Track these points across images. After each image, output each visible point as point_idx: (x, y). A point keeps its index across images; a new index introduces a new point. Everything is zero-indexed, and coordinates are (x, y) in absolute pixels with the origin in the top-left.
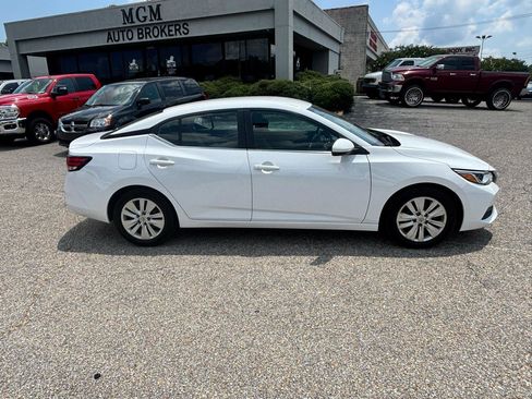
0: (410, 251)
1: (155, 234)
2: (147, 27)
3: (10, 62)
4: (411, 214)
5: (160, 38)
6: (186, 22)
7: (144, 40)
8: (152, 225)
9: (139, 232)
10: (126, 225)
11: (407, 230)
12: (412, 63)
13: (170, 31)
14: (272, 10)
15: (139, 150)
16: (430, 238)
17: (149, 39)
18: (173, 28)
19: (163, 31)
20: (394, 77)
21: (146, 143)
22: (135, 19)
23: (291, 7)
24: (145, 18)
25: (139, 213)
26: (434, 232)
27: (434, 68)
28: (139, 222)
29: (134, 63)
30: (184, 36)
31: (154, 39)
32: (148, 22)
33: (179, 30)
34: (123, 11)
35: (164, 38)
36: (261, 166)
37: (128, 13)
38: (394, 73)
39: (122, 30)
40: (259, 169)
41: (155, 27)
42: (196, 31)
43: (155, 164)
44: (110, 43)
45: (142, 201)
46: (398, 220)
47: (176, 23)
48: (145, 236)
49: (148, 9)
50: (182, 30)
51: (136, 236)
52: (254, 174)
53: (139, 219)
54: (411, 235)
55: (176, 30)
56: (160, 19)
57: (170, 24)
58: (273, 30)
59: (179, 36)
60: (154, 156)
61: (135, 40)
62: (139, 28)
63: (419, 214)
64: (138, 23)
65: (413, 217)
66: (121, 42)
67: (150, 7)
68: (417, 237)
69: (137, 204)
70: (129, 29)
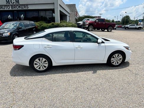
0: (114, 68)
1: (45, 68)
2: (14, 5)
4: (114, 58)
5: (19, 9)
6: (27, 5)
7: (14, 9)
8: (44, 66)
9: (40, 68)
10: (35, 66)
11: (113, 62)
12: (89, 20)
13: (22, 7)
14: (54, 3)
15: (40, 43)
16: (118, 64)
17: (15, 9)
18: (23, 6)
19: (20, 7)
20: (86, 23)
21: (42, 41)
22: (10, 3)
23: (59, 3)
24: (14, 3)
25: (40, 62)
26: (119, 62)
27: (95, 21)
29: (10, 16)
30: (27, 9)
31: (17, 9)
32: (15, 4)
33: (25, 7)
35: (20, 9)
37: (8, 1)
38: (86, 22)
39: (5, 6)
40: (77, 48)
41: (17, 5)
42: (30, 8)
43: (46, 47)
44: (1, 9)
45: (41, 59)
46: (111, 60)
47: (24, 5)
48: (41, 69)
50: (26, 7)
52: (76, 49)
53: (40, 64)
54: (114, 64)
55: (24, 7)
56: (19, 3)
57: (22, 5)
58: (54, 9)
59: (25, 9)
60: (45, 45)
61: (10, 9)
62: (12, 5)
63: (116, 58)
64: (11, 4)
65: (115, 59)
66: (5, 9)
68: (115, 64)
69: (39, 60)
70: (8, 6)
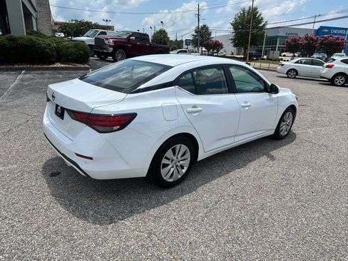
8: (181, 166)
9: (172, 176)
10: (163, 171)
11: (282, 131)
25: (175, 158)
28: (173, 167)
36: (243, 104)
40: (243, 107)
45: (178, 147)
46: (281, 126)
48: (175, 177)
51: (169, 180)
65: (285, 123)
68: (284, 133)
69: (174, 151)
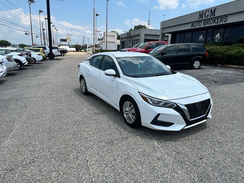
1: (84, 91)
2: (208, 20)
3: (159, 35)
5: (212, 25)
6: (226, 16)
7: (205, 26)
13: (218, 21)
17: (208, 25)
18: (219, 19)
19: (215, 21)
22: (204, 16)
24: (208, 15)
30: (224, 23)
31: (210, 25)
32: (209, 17)
34: (200, 13)
35: (215, 24)
37: (201, 14)
39: (197, 22)
41: (212, 19)
42: (231, 20)
44: (192, 28)
45: (83, 80)
47: (221, 17)
49: (210, 11)
50: (224, 20)
55: (221, 20)
56: (214, 15)
57: (218, 17)
59: (221, 23)
61: (202, 26)
62: (204, 20)
64: (204, 18)
66: (196, 27)
67: (211, 10)
70: (201, 21)
